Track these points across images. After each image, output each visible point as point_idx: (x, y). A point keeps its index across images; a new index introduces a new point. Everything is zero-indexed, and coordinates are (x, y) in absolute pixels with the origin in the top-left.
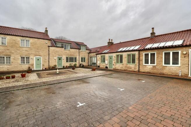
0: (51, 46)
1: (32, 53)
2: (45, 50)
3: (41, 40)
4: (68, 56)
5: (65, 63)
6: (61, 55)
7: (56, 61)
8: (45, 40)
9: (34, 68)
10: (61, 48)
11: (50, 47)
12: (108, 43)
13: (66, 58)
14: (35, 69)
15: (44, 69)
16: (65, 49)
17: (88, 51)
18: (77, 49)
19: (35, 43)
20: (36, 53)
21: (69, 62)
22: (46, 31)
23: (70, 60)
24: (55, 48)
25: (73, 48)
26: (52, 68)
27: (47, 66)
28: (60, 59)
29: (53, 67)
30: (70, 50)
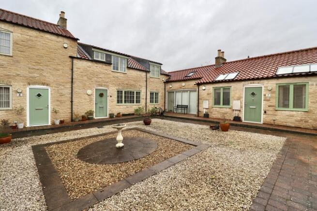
0: (77, 58)
1: (18, 75)
2: (59, 67)
3: (48, 36)
4: (120, 88)
5: (113, 107)
6: (105, 86)
7: (91, 100)
8: (60, 39)
9: (24, 121)
10: (104, 67)
11: (75, 61)
12: (216, 58)
13: (116, 93)
14: (28, 125)
15: (57, 122)
16: (114, 69)
17: (164, 78)
18: (143, 71)
19: (30, 42)
20: (31, 75)
21: (123, 104)
22: (63, 20)
23: (125, 98)
24: (89, 64)
25: (132, 69)
26: (81, 119)
27: (64, 114)
28: (101, 95)
29: (83, 117)
30: (127, 71)
